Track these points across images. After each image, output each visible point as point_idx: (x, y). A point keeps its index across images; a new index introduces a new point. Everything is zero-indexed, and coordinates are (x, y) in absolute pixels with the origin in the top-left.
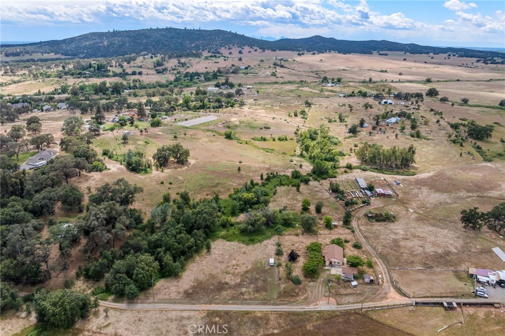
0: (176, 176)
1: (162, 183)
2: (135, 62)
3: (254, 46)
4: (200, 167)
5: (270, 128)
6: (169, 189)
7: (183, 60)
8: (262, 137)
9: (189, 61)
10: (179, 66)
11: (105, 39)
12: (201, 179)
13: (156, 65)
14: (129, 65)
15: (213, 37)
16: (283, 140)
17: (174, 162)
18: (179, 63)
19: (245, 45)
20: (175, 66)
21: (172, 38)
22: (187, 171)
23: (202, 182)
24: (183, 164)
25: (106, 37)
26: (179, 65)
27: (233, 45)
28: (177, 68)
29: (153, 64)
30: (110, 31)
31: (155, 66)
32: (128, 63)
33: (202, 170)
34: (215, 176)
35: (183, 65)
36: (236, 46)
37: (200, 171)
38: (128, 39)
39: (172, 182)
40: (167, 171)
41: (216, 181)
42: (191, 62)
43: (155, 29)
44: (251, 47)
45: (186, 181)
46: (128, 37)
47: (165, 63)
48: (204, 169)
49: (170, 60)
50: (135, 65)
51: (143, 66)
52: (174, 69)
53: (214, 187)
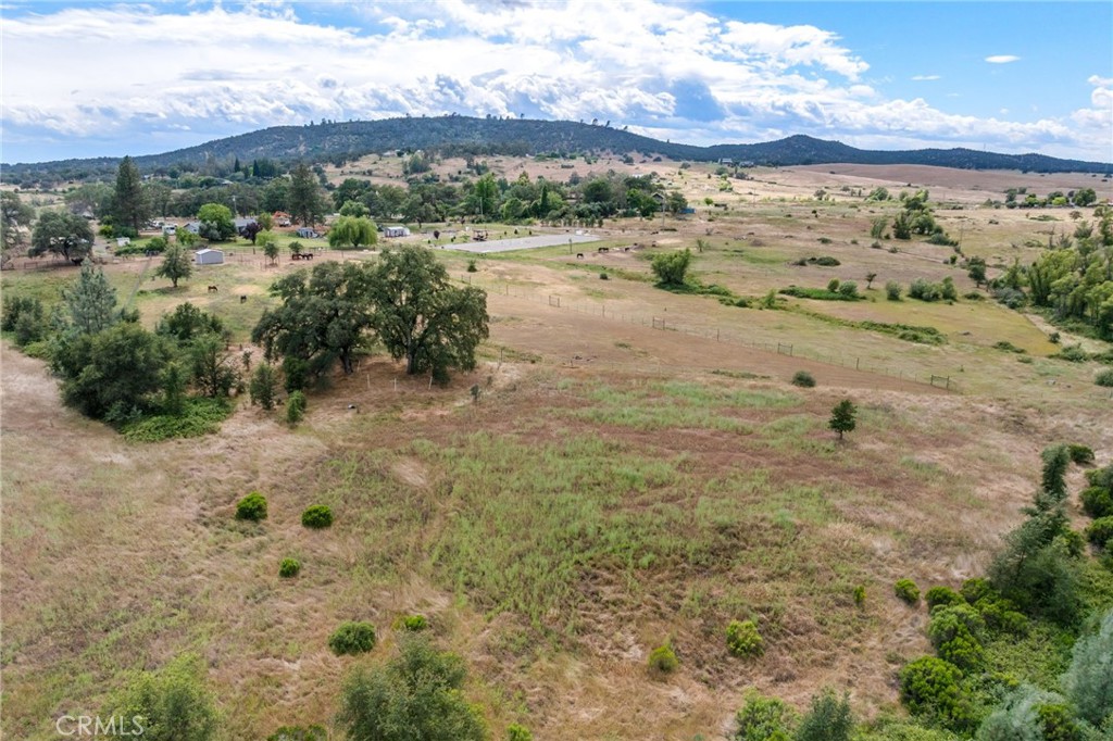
0: (377, 458)
1: (251, 513)
2: (356, 163)
3: (653, 152)
4: (558, 402)
5: (837, 264)
6: (289, 572)
7: (479, 160)
8: (833, 286)
9: (495, 164)
10: (468, 173)
11: (301, 138)
12: (577, 486)
13: (408, 168)
14: (340, 170)
15: (554, 134)
16: (935, 298)
17: (392, 373)
18: (469, 166)
19: (631, 151)
20: (460, 173)
21: (456, 135)
22: (464, 422)
23: (590, 512)
24: (441, 380)
25: (304, 136)
26: (468, 170)
27: (603, 150)
28: (462, 176)
29: (401, 167)
30: (315, 124)
31: (406, 172)
32: (338, 166)
33: (570, 421)
34: (680, 467)
35: (480, 170)
36: (608, 150)
37: (559, 429)
38: (353, 138)
39: (334, 505)
40: (330, 421)
41: (709, 511)
42: (500, 164)
43: (417, 119)
44: (646, 155)
45: (452, 502)
46: (354, 134)
47: (432, 166)
48: (586, 412)
49: (447, 161)
50: (356, 170)
51: (374, 173)
52: (457, 179)
53: (701, 569)
